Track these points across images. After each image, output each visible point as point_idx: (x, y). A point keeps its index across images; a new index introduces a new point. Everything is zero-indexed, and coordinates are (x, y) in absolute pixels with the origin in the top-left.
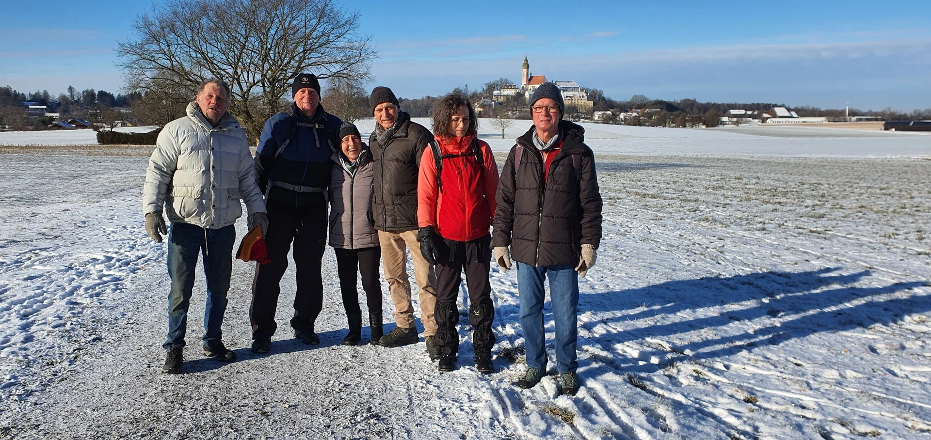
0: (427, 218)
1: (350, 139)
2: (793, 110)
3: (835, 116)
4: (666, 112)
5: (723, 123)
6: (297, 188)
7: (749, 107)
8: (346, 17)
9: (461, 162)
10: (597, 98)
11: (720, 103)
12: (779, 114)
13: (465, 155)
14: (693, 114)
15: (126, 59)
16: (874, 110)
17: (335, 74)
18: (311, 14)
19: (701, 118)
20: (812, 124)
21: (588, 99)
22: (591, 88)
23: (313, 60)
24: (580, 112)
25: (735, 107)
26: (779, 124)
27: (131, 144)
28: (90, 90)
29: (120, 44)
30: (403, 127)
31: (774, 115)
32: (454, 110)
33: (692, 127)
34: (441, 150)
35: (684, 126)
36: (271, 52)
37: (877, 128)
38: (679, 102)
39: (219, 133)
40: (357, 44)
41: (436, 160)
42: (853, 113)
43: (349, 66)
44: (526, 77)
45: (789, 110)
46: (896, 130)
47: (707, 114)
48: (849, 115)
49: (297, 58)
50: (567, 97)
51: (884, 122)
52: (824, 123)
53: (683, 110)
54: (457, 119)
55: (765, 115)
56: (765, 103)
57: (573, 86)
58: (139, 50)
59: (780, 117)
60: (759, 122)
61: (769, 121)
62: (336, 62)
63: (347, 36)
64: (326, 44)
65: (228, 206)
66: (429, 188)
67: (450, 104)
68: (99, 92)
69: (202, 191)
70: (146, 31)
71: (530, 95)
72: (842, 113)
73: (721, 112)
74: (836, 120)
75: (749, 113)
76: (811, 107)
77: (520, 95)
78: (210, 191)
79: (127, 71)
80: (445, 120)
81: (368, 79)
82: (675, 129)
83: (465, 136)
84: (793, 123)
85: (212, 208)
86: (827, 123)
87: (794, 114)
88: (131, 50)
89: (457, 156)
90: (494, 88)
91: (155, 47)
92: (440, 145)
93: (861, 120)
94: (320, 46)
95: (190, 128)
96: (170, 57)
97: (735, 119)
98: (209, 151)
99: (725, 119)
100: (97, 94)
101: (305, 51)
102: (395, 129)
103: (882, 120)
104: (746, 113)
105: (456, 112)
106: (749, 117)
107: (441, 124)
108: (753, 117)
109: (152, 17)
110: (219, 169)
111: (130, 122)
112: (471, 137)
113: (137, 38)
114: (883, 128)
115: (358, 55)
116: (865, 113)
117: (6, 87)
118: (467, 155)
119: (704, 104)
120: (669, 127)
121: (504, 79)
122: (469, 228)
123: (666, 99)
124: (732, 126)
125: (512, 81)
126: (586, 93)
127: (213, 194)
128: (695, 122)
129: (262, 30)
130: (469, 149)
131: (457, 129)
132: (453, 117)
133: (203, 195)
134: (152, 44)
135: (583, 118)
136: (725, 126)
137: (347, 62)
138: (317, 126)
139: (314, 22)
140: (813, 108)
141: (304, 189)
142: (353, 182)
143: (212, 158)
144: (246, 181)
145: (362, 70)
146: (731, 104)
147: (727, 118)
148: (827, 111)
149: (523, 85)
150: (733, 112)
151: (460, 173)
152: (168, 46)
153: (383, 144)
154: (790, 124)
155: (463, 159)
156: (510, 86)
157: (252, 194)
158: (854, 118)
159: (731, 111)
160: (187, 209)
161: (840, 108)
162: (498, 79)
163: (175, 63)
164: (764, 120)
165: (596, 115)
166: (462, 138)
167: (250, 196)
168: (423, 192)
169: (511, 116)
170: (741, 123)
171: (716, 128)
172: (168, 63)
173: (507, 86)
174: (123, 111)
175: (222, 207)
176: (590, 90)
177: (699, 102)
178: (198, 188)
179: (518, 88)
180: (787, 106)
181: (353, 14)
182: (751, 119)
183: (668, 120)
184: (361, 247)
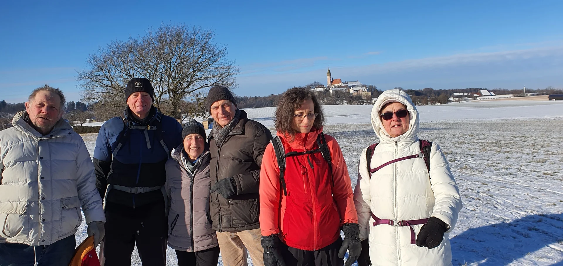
0: (270, 224)
1: (193, 137)
2: (491, 91)
3: (518, 93)
4: (416, 96)
5: (450, 101)
6: (133, 191)
7: (465, 91)
8: (219, 49)
9: (306, 160)
10: (373, 91)
11: (447, 89)
12: (484, 94)
13: (311, 153)
14: (432, 97)
15: (83, 82)
16: (541, 89)
17: (213, 84)
18: (197, 48)
19: (437, 99)
20: (504, 99)
21: (368, 91)
22: (369, 85)
23: (199, 77)
24: (363, 99)
25: (457, 91)
26: (484, 100)
27: (93, 133)
28: (71, 102)
29: (78, 73)
30: (239, 124)
31: (481, 95)
32: (297, 104)
33: (432, 104)
34: (284, 147)
35: (427, 104)
36: (174, 73)
37: (545, 99)
38: (422, 90)
39: (49, 141)
40: (226, 65)
41: (278, 158)
42: (528, 91)
43: (222, 79)
44: (329, 80)
45: (489, 91)
46: (556, 100)
47: (440, 96)
48: (526, 93)
49: (190, 76)
50: (355, 90)
51: (548, 96)
52: (512, 98)
53: (426, 95)
54: (301, 114)
55: (475, 95)
56: (474, 88)
57: (358, 84)
58: (90, 76)
59: (485, 96)
60: (472, 99)
61: (478, 98)
62: (214, 77)
63: (220, 61)
64: (207, 66)
65: (62, 218)
66: (272, 190)
67: (293, 98)
68: (77, 103)
69: (29, 206)
70: (95, 64)
71: (333, 91)
72: (522, 91)
73: (449, 95)
74: (519, 96)
75: (466, 94)
76: (502, 89)
77: (327, 91)
78: (38, 205)
79: (83, 89)
80: (288, 115)
81: (234, 86)
82: (421, 106)
83: (311, 131)
84: (492, 99)
85: (41, 223)
86: (513, 98)
87: (492, 93)
88: (86, 76)
89: (301, 154)
90: (311, 88)
91: (101, 73)
92: (283, 142)
93: (533, 95)
94: (204, 67)
95: (15, 139)
96: (110, 79)
97: (457, 99)
98: (37, 161)
99: (451, 99)
100: (75, 104)
101: (194, 71)
102: (231, 127)
103: (547, 94)
104: (464, 95)
105: (300, 106)
106: (466, 97)
107: (283, 120)
108: (468, 96)
109: (99, 55)
110: (49, 179)
111: (95, 120)
112: (317, 133)
113: (89, 68)
114: (548, 99)
115: (227, 72)
116: (536, 91)
117: (22, 103)
118: (312, 153)
119: (438, 91)
120: (418, 105)
121: (317, 82)
122: (318, 236)
123: (414, 89)
124: (456, 102)
125: (321, 83)
126: (366, 88)
127: (42, 207)
128: (433, 101)
129: (167, 60)
130: (315, 145)
131: (302, 124)
132: (297, 112)
133: (29, 209)
134: (99, 71)
135: (365, 102)
136: (452, 103)
137: (222, 77)
138: (149, 128)
139: (199, 53)
140: (504, 89)
141: (141, 190)
142: (193, 183)
143: (40, 168)
144: (85, 189)
145: (231, 81)
146: (454, 90)
147: (453, 98)
148: (512, 90)
149: (328, 85)
150: (456, 94)
151: (305, 173)
152: (109, 72)
153: (219, 141)
154: (491, 99)
155: (308, 157)
156: (320, 86)
157: (90, 202)
158: (529, 94)
159: (454, 94)
160: (11, 228)
161: (521, 89)
162: (313, 82)
163: (113, 83)
164: (475, 98)
165: (373, 100)
166: (306, 135)
167: (88, 204)
168: (265, 194)
169: (322, 104)
170: (461, 101)
171: (446, 104)
172: (109, 83)
173: (319, 86)
174: (90, 113)
175: (54, 219)
176: (368, 86)
177: (435, 89)
178: (24, 202)
179: (325, 87)
180: (487, 89)
181: (223, 48)
182: (467, 98)
183: (417, 101)
184: (202, 249)
